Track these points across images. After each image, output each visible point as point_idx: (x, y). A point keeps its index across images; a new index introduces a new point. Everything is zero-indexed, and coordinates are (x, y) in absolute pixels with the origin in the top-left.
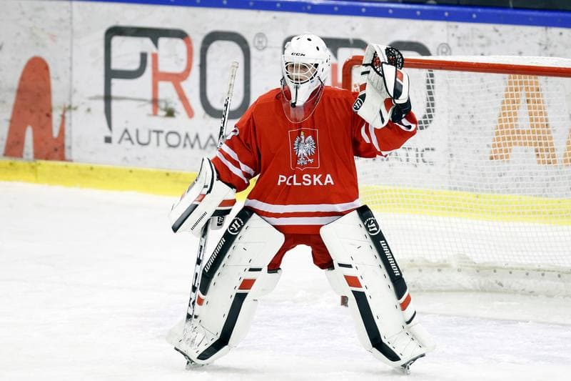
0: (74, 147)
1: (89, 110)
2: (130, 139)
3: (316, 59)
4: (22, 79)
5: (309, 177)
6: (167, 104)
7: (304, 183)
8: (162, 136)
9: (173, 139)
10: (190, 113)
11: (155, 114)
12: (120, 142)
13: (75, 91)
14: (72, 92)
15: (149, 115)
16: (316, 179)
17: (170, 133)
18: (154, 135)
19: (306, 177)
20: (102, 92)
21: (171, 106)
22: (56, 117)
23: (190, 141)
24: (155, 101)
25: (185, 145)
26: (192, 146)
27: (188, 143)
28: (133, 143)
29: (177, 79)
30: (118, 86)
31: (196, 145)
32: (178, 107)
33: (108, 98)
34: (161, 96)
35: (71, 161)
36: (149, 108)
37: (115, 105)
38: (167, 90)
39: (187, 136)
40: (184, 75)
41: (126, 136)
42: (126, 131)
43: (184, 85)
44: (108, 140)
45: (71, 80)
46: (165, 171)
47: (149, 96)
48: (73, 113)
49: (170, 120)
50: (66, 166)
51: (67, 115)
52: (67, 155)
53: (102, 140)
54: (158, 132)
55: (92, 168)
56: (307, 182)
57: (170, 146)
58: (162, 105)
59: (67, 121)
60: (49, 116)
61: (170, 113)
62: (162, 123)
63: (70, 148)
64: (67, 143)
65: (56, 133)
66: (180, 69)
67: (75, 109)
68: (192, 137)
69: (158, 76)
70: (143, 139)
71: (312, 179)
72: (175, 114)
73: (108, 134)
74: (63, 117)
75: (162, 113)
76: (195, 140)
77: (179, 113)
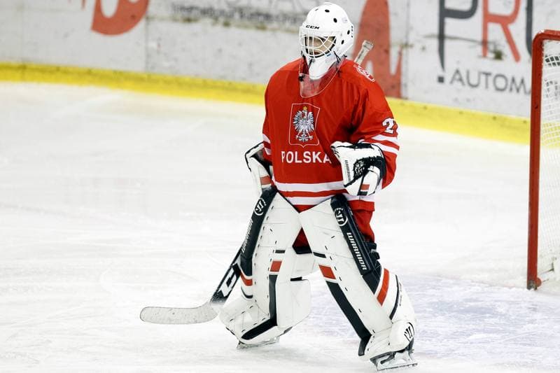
0: (410, 84)
1: (424, 49)
2: (461, 80)
3: (332, 32)
4: (364, 13)
5: (310, 154)
6: (495, 46)
7: (304, 160)
8: (491, 79)
9: (501, 83)
10: (517, 57)
11: (485, 55)
12: (451, 82)
13: (412, 28)
14: (409, 29)
15: (479, 57)
16: (316, 156)
17: (498, 76)
18: (483, 77)
19: (307, 155)
20: (435, 30)
21: (499, 48)
22: (394, 53)
23: (516, 85)
24: (485, 43)
25: (511, 89)
26: (518, 90)
27: (514, 87)
28: (463, 84)
29: (505, 21)
30: (452, 25)
31: (522, 90)
32: (506, 50)
33: (442, 37)
34: (491, 38)
35: (406, 99)
36: (479, 49)
37: (448, 44)
38: (495, 32)
39: (513, 80)
40: (512, 18)
41: (457, 77)
42: (457, 72)
43: (512, 28)
44: (441, 80)
45: (408, 17)
46: (492, 114)
47: (479, 38)
48: (410, 50)
49: (498, 63)
50: (402, 105)
51: (404, 52)
52: (403, 93)
53: (436, 79)
54: (487, 74)
55: (425, 108)
56: (308, 160)
57: (498, 89)
58: (491, 47)
59: (404, 58)
60: (387, 52)
61: (499, 56)
62: (490, 65)
63: (406, 85)
64: (403, 80)
65: (393, 70)
66: (508, 11)
67: (412, 46)
68: (518, 81)
69: (489, 18)
70: (474, 81)
71: (311, 156)
72: (503, 57)
73: (440, 73)
74: (400, 54)
75: (491, 55)
76: (520, 85)
77: (506, 56)
